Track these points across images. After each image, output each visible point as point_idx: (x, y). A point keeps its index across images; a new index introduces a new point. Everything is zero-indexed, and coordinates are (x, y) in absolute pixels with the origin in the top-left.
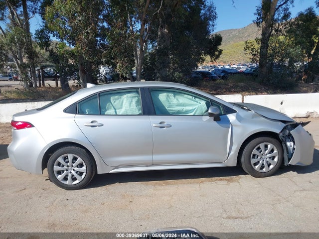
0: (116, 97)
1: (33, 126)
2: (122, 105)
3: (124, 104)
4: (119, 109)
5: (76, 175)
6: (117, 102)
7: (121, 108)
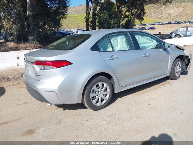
0: (114, 38)
1: (72, 64)
2: (117, 44)
3: (119, 43)
4: (116, 47)
5: (103, 97)
6: (115, 41)
7: (117, 46)
